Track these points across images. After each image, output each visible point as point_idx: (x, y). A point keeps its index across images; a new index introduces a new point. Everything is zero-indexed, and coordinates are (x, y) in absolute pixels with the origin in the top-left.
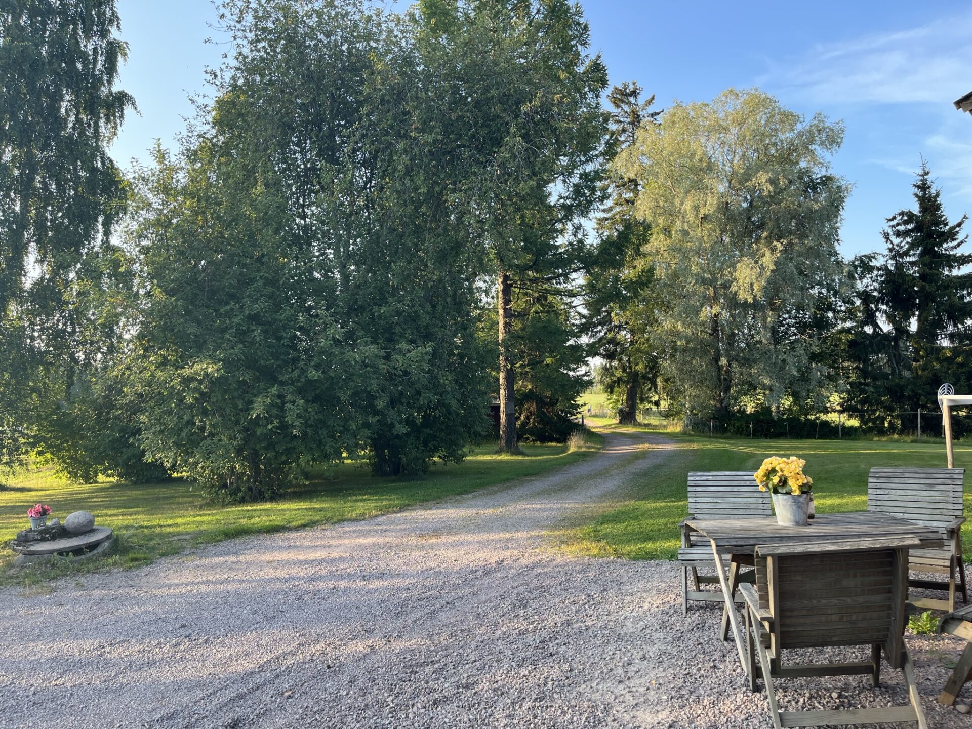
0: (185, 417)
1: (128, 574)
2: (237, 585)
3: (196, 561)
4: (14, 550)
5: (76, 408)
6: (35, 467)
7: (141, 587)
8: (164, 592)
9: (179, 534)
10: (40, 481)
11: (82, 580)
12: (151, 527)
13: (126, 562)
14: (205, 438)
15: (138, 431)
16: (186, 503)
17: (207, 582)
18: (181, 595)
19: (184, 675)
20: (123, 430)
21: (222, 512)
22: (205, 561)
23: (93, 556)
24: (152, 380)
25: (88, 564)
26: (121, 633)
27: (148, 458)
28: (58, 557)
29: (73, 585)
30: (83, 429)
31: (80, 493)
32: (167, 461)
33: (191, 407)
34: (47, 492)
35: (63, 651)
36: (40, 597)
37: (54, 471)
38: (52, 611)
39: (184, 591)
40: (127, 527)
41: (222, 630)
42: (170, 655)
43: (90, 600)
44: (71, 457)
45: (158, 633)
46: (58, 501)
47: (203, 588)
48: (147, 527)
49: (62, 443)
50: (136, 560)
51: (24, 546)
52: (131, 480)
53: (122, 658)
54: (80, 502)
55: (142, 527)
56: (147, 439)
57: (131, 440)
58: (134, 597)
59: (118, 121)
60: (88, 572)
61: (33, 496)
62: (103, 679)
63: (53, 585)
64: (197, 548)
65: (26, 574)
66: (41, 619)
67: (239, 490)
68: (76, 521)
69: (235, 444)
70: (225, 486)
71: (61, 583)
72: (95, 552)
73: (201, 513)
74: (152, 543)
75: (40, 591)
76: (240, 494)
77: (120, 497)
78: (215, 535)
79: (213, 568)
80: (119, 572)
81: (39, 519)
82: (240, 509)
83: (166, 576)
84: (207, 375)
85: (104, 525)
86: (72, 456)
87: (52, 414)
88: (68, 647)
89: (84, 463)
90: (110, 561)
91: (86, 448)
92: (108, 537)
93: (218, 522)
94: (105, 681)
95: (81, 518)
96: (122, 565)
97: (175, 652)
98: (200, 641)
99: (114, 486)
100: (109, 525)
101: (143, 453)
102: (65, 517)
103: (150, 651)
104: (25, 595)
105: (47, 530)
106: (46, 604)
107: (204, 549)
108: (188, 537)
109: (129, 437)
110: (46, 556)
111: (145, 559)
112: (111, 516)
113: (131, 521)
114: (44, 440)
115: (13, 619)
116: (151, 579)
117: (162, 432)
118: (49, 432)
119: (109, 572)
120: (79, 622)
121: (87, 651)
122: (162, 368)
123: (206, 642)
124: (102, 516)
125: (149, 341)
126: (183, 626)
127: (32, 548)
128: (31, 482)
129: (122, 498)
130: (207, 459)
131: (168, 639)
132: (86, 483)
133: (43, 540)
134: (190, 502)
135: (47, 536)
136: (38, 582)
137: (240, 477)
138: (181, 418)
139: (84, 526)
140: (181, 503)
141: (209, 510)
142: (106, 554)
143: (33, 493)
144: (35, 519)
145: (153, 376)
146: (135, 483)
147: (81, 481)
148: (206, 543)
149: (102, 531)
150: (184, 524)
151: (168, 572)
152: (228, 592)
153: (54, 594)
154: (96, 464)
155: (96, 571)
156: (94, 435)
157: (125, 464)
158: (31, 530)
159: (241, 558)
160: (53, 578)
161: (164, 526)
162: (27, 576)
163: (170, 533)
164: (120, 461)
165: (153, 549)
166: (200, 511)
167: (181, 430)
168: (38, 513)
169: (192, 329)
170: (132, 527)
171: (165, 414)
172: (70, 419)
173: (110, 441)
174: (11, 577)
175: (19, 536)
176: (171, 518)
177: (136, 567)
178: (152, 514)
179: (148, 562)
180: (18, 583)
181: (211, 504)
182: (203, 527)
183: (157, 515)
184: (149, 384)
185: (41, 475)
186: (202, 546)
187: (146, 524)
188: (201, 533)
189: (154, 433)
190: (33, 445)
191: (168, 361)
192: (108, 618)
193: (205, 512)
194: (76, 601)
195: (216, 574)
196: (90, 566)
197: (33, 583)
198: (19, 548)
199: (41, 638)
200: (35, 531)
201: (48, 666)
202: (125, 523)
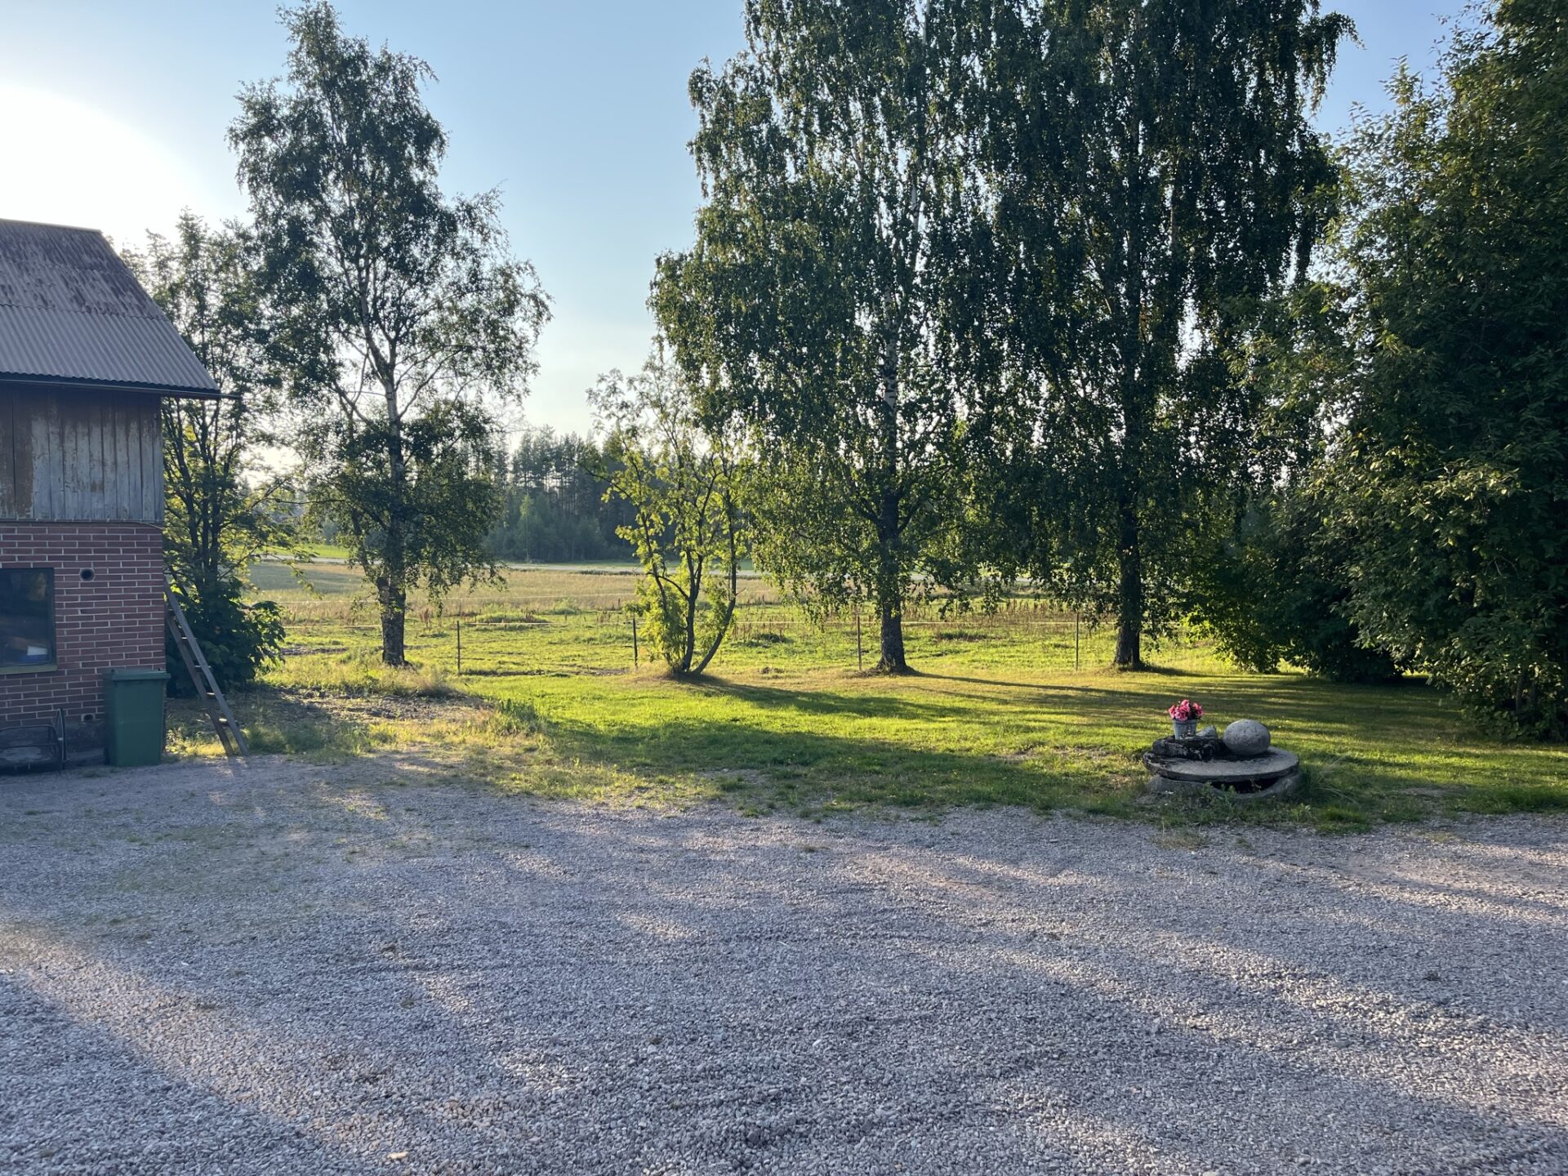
0: (1436, 572)
1: (1325, 841)
2: (1543, 917)
3: (1454, 844)
4: (1148, 767)
5: (1247, 553)
6: (1188, 640)
7: (1349, 872)
8: (1392, 894)
9: (1418, 784)
10: (1196, 661)
11: (1249, 836)
12: (1367, 763)
13: (1322, 818)
14: (1474, 612)
15: (1346, 594)
16: (1429, 726)
17: (1478, 894)
18: (1427, 910)
19: (1437, 1091)
20: (1319, 591)
21: (1503, 756)
22: (1473, 849)
23: (1267, 797)
24: (1374, 503)
25: (1259, 808)
26: (1312, 956)
27: (1364, 641)
28: (1212, 789)
29: (1234, 841)
30: (1257, 585)
31: (1252, 687)
32: (1397, 649)
33: (1448, 552)
34: (1204, 680)
35: (1210, 962)
36: (1181, 851)
37: (1214, 648)
38: (1199, 881)
39: (1431, 900)
40: (1324, 756)
41: (1516, 1009)
42: (1407, 1034)
43: (1259, 876)
44: (1238, 629)
45: (1383, 977)
46: (1218, 696)
47: (1471, 906)
48: (1359, 761)
49: (1226, 607)
50: (1340, 818)
51: (1163, 763)
52: (1332, 675)
53: (1314, 1010)
54: (1250, 701)
55: (1350, 759)
56: (1362, 607)
57: (1333, 608)
58: (1337, 890)
59: (1326, 68)
60: (1259, 823)
61: (1184, 684)
62: (1278, 1044)
63: (1203, 834)
64: (1455, 819)
65: (1164, 807)
66: (1181, 891)
67: (1539, 716)
68: (1242, 734)
69: (1536, 626)
70: (1509, 705)
71: (1215, 834)
72: (1270, 791)
73: (1461, 750)
74: (1367, 793)
75: (1182, 841)
76: (1540, 725)
77: (1313, 700)
78: (1492, 799)
79: (1490, 865)
80: (1310, 835)
81: (1185, 723)
82: (1541, 753)
83: (1396, 862)
84: (1483, 490)
85: (1285, 746)
86: (1241, 627)
87: (1212, 561)
88: (1221, 957)
89: (1258, 640)
90: (1295, 812)
91: (1260, 618)
92: (1292, 770)
93: (1496, 772)
94: (1281, 1049)
95: (1248, 730)
96: (1315, 823)
97: (1417, 1030)
98: (1470, 1022)
99: (1301, 682)
100: (1294, 747)
101: (1354, 631)
102: (1228, 723)
103: (1366, 1013)
104: (1159, 843)
105: (1197, 743)
106: (1189, 866)
107: (1469, 823)
108: (1436, 793)
109: (1329, 603)
110: (1194, 784)
111: (1356, 820)
112: (1297, 731)
113: (1332, 747)
114: (1202, 600)
115: (1140, 880)
116: (1367, 861)
117: (1387, 596)
118: (1207, 588)
119: (1292, 830)
120: (1240, 912)
121: (1252, 976)
122: (1393, 480)
123: (1483, 1028)
124: (1283, 729)
125: (1369, 434)
126: (1432, 977)
127: (1175, 769)
128: (1183, 662)
129: (1316, 703)
130: (1478, 652)
131: (1402, 997)
132: (1260, 671)
133: (1191, 757)
134: (1437, 727)
135: (1197, 752)
136: (1181, 824)
137: (1539, 691)
138: (1426, 572)
139: (1254, 745)
140: (1419, 726)
141: (1477, 746)
142: (1291, 799)
143: (1185, 679)
144: (1179, 723)
145: (1375, 495)
146: (1338, 681)
147: (1253, 668)
148: (1474, 812)
149: (1282, 757)
150: (1429, 768)
151: (1399, 855)
152: (1524, 926)
153: (1204, 851)
154: (1276, 644)
155: (1271, 824)
156: (1273, 596)
157: (1322, 648)
158: (1173, 739)
159: (1548, 857)
160: (1203, 823)
161: (1390, 765)
162: (1165, 811)
163: (1400, 779)
164: (1315, 642)
165: (1370, 804)
166: (1459, 746)
167: (1424, 594)
168: (1183, 713)
169: (1456, 406)
170: (1333, 757)
171: (1395, 564)
172: (1239, 568)
173: (1297, 608)
174: (1142, 809)
175: (1156, 746)
176: (1403, 752)
177: (1342, 833)
178: (1367, 739)
179: (1362, 827)
180: (1152, 821)
181: (1480, 735)
182: (1467, 779)
183: (1377, 741)
184: (1369, 510)
185: (1198, 652)
186: (1467, 816)
187: (1357, 755)
188: (1462, 791)
189: (1374, 598)
190: (1187, 608)
191: (1404, 468)
192: (1287, 920)
193: (1468, 750)
194: (1237, 873)
195: (1496, 879)
196: (1263, 814)
197: (1173, 824)
198: (1155, 765)
199: (1178, 927)
200: (1179, 742)
201: (1184, 984)
202: (1322, 747)
